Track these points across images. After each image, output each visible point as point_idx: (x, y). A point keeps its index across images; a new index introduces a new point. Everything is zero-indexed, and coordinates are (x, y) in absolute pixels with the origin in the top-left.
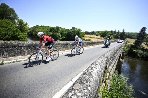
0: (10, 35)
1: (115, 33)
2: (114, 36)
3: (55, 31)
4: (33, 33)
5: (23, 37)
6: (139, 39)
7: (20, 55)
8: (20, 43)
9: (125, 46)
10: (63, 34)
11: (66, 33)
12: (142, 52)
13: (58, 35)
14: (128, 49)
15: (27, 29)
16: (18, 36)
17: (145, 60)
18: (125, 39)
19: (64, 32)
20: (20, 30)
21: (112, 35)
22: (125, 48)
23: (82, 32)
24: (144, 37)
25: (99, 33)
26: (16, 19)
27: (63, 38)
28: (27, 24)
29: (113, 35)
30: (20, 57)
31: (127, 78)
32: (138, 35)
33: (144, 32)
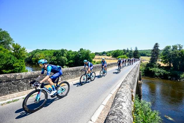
0: (2, 64)
1: (128, 52)
2: (128, 55)
3: (59, 55)
4: (33, 59)
5: (19, 65)
6: (154, 56)
7: (18, 91)
8: (17, 75)
9: (141, 65)
10: (69, 58)
11: (73, 56)
12: (159, 70)
13: (64, 59)
14: (144, 68)
15: (25, 55)
16: (12, 64)
17: (164, 79)
18: (139, 57)
19: (71, 55)
20: (16, 56)
21: (125, 54)
22: (141, 67)
23: (92, 53)
24: (158, 54)
25: (111, 53)
26: (10, 44)
27: (70, 62)
28: (25, 49)
30: (17, 93)
31: (150, 103)
32: (152, 52)
33: (157, 48)
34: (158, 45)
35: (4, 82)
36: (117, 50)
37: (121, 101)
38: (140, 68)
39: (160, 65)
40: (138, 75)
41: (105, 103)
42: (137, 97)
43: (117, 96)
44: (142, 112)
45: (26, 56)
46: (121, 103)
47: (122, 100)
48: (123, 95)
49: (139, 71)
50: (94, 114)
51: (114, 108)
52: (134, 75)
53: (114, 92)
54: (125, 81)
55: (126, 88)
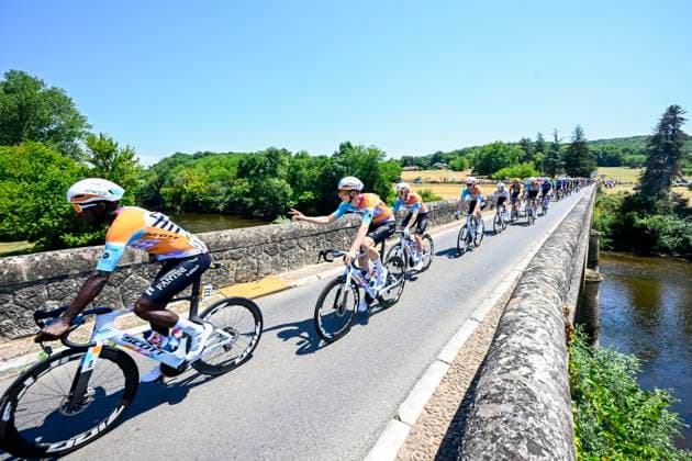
0: (58, 213)
1: (541, 151)
2: (539, 162)
3: (261, 171)
4: (163, 190)
6: (659, 166)
9: (597, 205)
10: (301, 181)
11: (314, 176)
12: (681, 224)
13: (279, 189)
14: (610, 218)
15: (134, 176)
18: (592, 170)
19: (304, 171)
21: (528, 158)
22: (598, 214)
23: (389, 162)
24: (678, 155)
25: (468, 158)
26: (80, 136)
27: (301, 197)
28: (132, 156)
29: (534, 160)
31: (633, 359)
32: (651, 148)
33: (674, 131)
34: (678, 115)
35: (75, 277)
36: (493, 142)
37: (522, 348)
38: (593, 215)
41: (450, 354)
42: (579, 336)
43: (503, 327)
44: (607, 391)
45: (140, 181)
46: (526, 355)
47: (530, 346)
48: (530, 322)
49: (588, 228)
50: (407, 394)
51: (495, 372)
52: (571, 246)
53: (487, 311)
54: (536, 270)
55: (541, 297)
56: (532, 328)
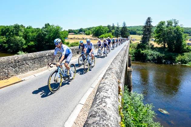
1: (114, 29)
3: (11, 33)
6: (146, 35)
9: (130, 46)
10: (29, 38)
11: (34, 36)
12: (152, 52)
13: (19, 41)
14: (134, 51)
17: (157, 63)
18: (128, 36)
19: (30, 34)
21: (110, 31)
22: (131, 49)
23: (64, 31)
24: (151, 32)
25: (91, 31)
27: (29, 44)
29: (112, 32)
31: (142, 95)
32: (144, 29)
33: (149, 24)
34: (150, 20)
36: (99, 26)
37: (104, 96)
38: (129, 50)
39: (153, 45)
40: (126, 59)
41: (83, 101)
42: (126, 89)
43: (99, 90)
44: (132, 107)
46: (105, 99)
47: (106, 96)
48: (107, 87)
49: (127, 54)
50: (68, 118)
51: (95, 106)
52: (121, 60)
53: (96, 84)
54: (110, 69)
55: (111, 78)
56: (107, 89)
